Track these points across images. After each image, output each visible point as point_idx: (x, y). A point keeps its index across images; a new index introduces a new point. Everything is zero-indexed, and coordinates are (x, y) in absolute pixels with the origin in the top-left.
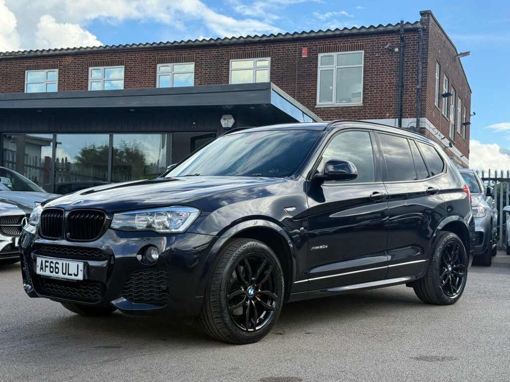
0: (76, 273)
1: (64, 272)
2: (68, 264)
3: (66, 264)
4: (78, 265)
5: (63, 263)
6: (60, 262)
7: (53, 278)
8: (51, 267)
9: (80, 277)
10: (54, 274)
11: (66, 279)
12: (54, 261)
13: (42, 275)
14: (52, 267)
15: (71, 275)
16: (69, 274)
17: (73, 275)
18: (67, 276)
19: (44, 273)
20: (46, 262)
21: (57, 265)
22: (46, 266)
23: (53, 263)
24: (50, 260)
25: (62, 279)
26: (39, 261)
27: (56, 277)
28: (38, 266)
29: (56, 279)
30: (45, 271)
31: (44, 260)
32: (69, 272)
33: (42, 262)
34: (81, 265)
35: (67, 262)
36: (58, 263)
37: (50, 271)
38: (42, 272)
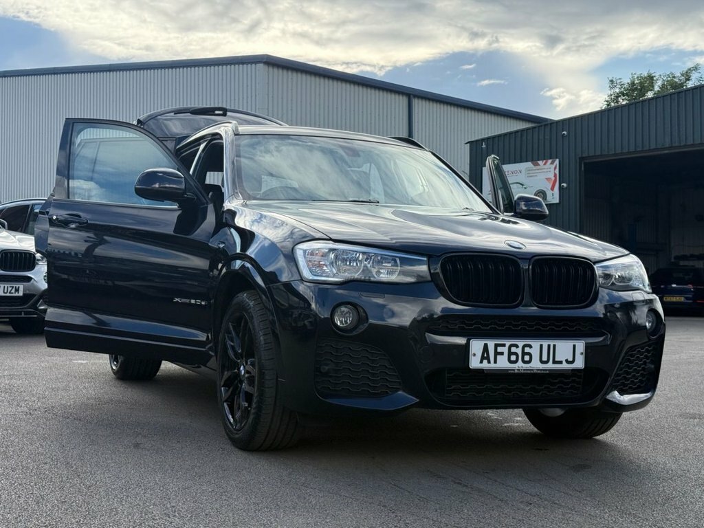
0: (571, 358)
1: (545, 358)
2: (554, 346)
3: (549, 346)
4: (574, 346)
5: (541, 346)
6: (536, 344)
7: (516, 371)
8: (510, 353)
9: (580, 363)
10: (520, 365)
11: (549, 370)
12: (521, 343)
13: (486, 369)
14: (516, 354)
15: (561, 362)
16: (554, 362)
17: (564, 362)
18: (550, 366)
19: (492, 366)
20: (496, 346)
21: (527, 350)
22: (497, 354)
23: (517, 346)
24: (508, 343)
25: (539, 372)
26: (477, 346)
27: (524, 370)
28: (474, 355)
29: (525, 372)
30: (495, 362)
31: (491, 344)
32: (556, 360)
33: (486, 348)
34: (581, 346)
35: (552, 343)
36: (530, 346)
37: (510, 361)
38: (485, 365)
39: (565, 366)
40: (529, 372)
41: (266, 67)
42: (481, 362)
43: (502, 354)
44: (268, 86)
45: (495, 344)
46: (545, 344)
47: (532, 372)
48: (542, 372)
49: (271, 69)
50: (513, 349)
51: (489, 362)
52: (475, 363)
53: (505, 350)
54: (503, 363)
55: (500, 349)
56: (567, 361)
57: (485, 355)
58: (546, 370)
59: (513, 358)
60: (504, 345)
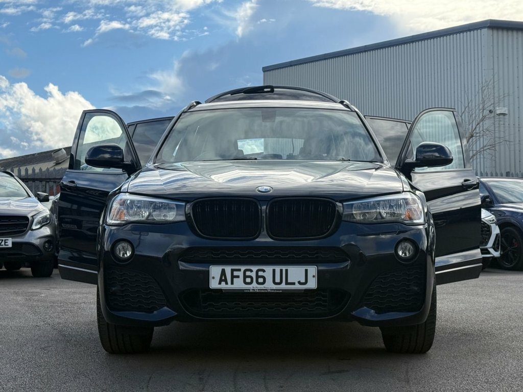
0: (303, 281)
1: (278, 280)
2: (287, 271)
3: (281, 271)
4: (306, 271)
5: (274, 271)
6: (269, 269)
7: (251, 291)
8: (245, 277)
9: (312, 284)
10: (254, 286)
11: (283, 290)
12: (255, 268)
13: (224, 289)
14: (251, 277)
15: (294, 284)
16: (287, 283)
17: (297, 283)
18: (283, 286)
19: (229, 286)
20: (233, 271)
21: (260, 273)
22: (233, 277)
23: (251, 271)
24: (243, 268)
25: (272, 291)
26: (215, 271)
27: (258, 290)
28: (213, 278)
29: (260, 291)
30: (232, 283)
31: (228, 269)
32: (289, 281)
33: (223, 272)
34: (313, 270)
35: (284, 268)
36: (264, 271)
37: (245, 282)
38: (223, 286)
39: (296, 287)
40: (263, 291)
41: (490, 32)
42: (220, 283)
43: (238, 277)
44: (493, 47)
45: (231, 269)
46: (278, 269)
47: (266, 291)
48: (276, 291)
49: (495, 32)
50: (248, 273)
51: (227, 283)
52: (214, 284)
53: (241, 274)
54: (239, 284)
55: (235, 273)
56: (300, 283)
57: (223, 278)
58: (279, 290)
59: (248, 280)
60: (239, 270)
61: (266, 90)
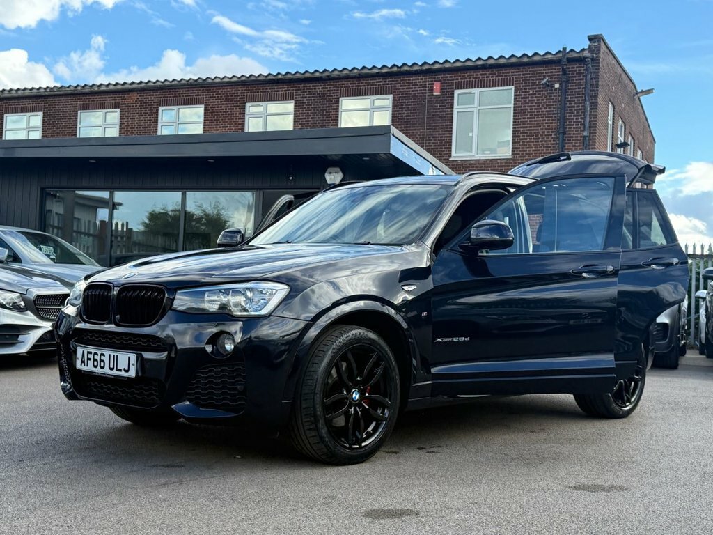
1: (112, 366)
3: (114, 356)
4: (129, 358)
6: (107, 353)
7: (96, 374)
8: (95, 360)
9: (132, 373)
10: (98, 370)
13: (83, 371)
15: (120, 370)
19: (86, 368)
21: (102, 358)
24: (93, 351)
25: (108, 376)
27: (101, 374)
30: (87, 365)
32: (118, 368)
34: (133, 358)
35: (116, 354)
36: (104, 356)
37: (94, 365)
38: (83, 367)
39: (123, 374)
42: (81, 364)
45: (88, 352)
46: (112, 354)
50: (96, 357)
52: (78, 365)
56: (125, 370)
57: (83, 360)
58: (112, 375)
59: (96, 363)
60: (91, 353)
61: (562, 158)
